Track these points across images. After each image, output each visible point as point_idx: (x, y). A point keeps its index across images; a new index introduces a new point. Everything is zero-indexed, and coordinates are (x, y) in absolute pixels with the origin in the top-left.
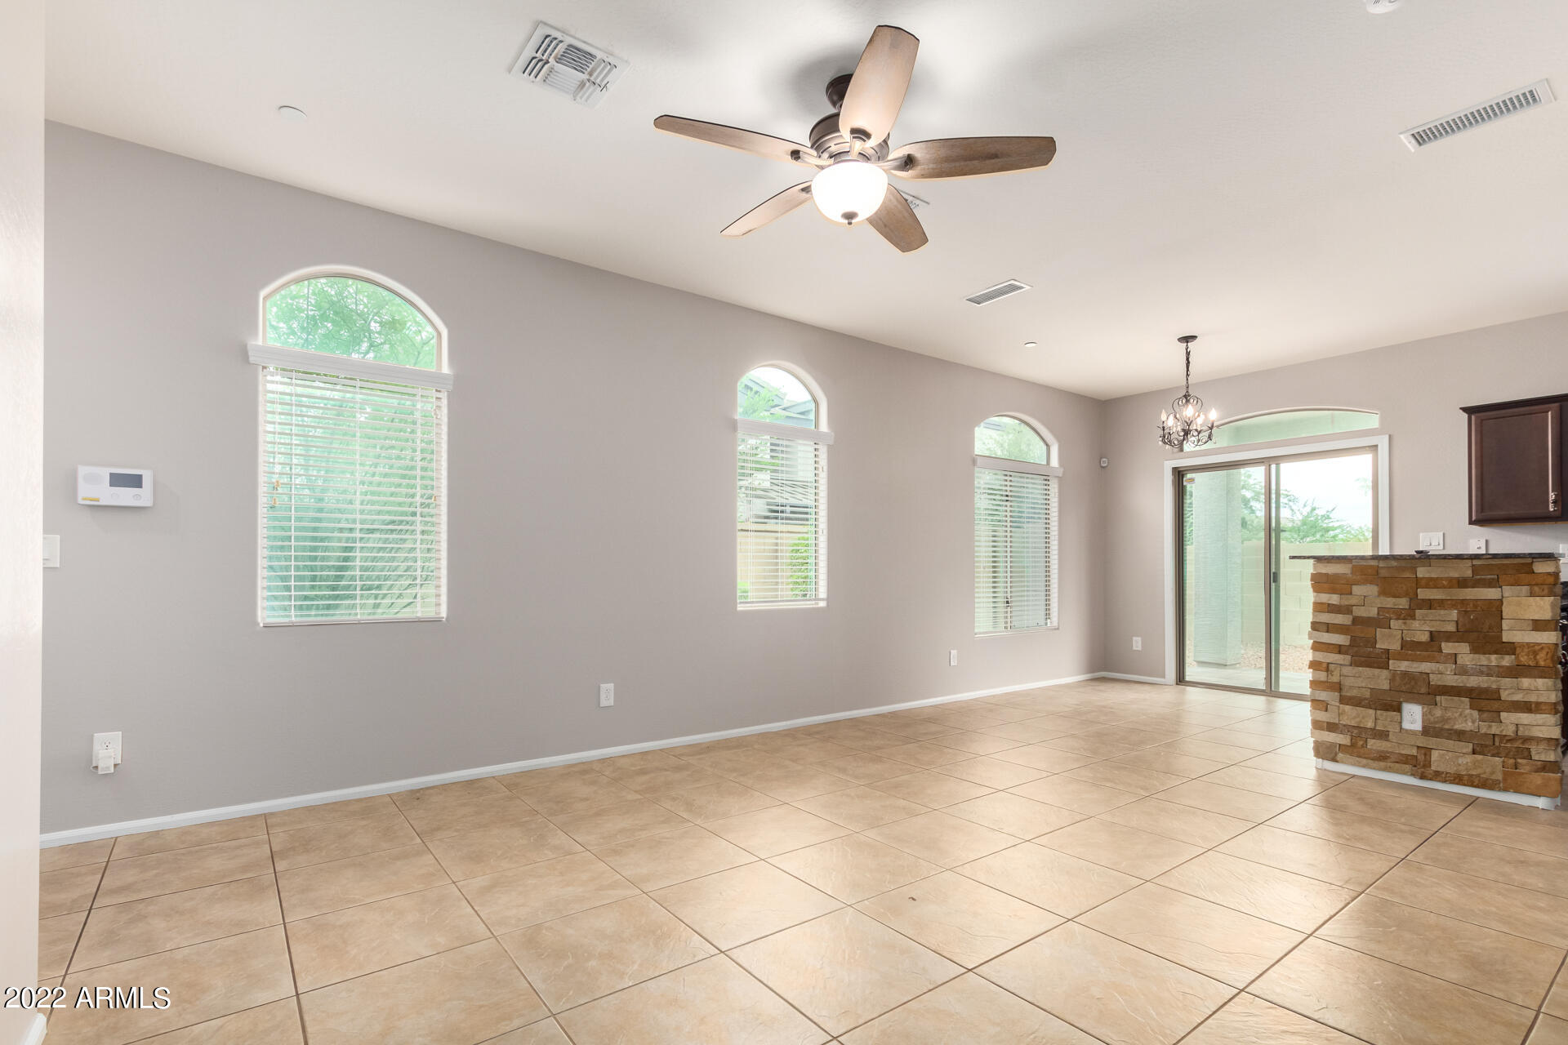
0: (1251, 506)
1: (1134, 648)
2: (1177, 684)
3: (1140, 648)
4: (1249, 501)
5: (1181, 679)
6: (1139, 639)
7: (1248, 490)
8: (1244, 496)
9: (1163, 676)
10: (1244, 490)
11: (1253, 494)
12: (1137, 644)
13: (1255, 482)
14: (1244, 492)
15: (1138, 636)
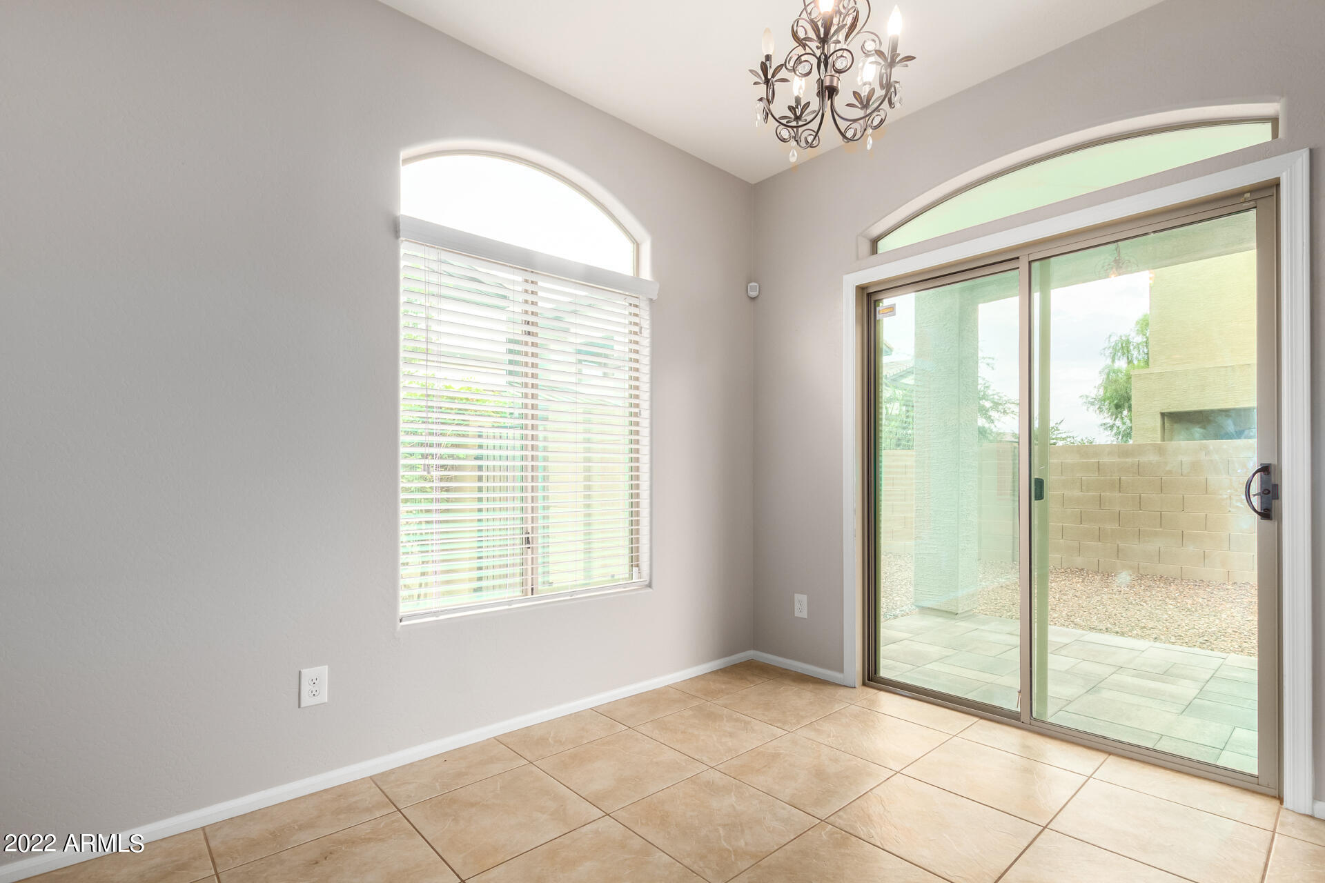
0: (990, 416)
1: (797, 614)
2: (864, 684)
3: (804, 615)
4: (987, 411)
5: (872, 677)
6: (804, 598)
7: (987, 400)
8: (983, 406)
9: (841, 669)
10: (984, 401)
11: (992, 405)
12: (801, 606)
13: (995, 392)
14: (983, 402)
15: (802, 593)
